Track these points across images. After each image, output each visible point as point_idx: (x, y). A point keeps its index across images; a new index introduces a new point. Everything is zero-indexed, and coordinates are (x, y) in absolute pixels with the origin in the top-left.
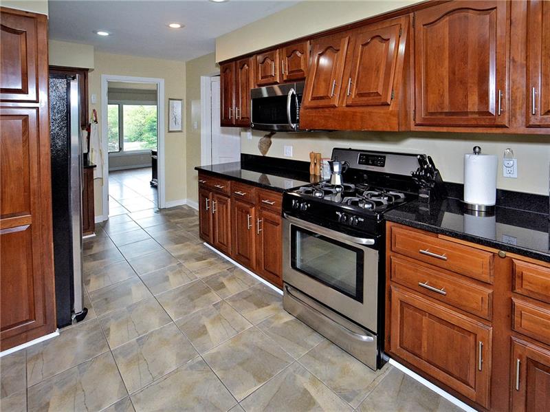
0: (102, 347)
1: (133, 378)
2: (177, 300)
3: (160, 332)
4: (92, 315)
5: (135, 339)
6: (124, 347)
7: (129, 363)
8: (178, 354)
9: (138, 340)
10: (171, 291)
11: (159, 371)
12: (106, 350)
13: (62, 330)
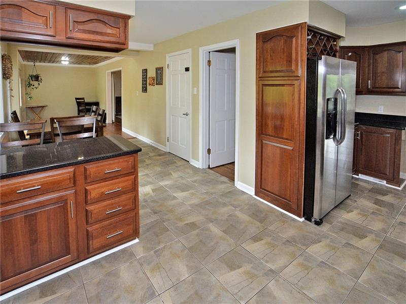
0: (305, 245)
1: (292, 271)
2: (386, 275)
3: (339, 274)
4: (325, 228)
5: (322, 260)
6: (312, 256)
7: (302, 265)
8: (325, 295)
9: (322, 262)
10: (392, 266)
11: (303, 286)
12: (304, 248)
13: (306, 221)
